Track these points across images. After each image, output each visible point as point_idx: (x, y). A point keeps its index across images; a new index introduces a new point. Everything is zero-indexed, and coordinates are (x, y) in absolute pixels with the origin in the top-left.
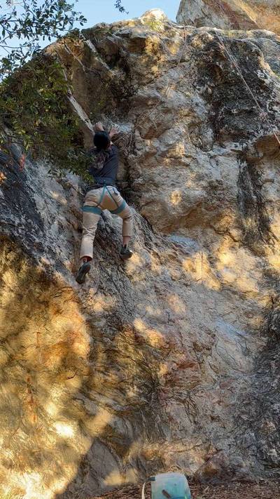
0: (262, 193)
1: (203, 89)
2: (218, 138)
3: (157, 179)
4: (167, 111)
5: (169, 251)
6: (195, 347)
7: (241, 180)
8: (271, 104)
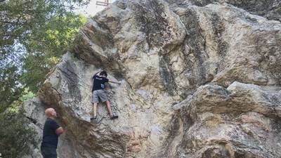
0: (172, 68)
1: (140, 28)
2: (150, 46)
3: (130, 68)
4: (127, 41)
5: (137, 97)
6: (140, 137)
7: (161, 64)
8: (169, 28)
